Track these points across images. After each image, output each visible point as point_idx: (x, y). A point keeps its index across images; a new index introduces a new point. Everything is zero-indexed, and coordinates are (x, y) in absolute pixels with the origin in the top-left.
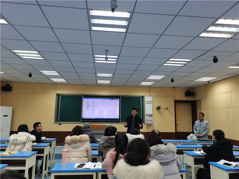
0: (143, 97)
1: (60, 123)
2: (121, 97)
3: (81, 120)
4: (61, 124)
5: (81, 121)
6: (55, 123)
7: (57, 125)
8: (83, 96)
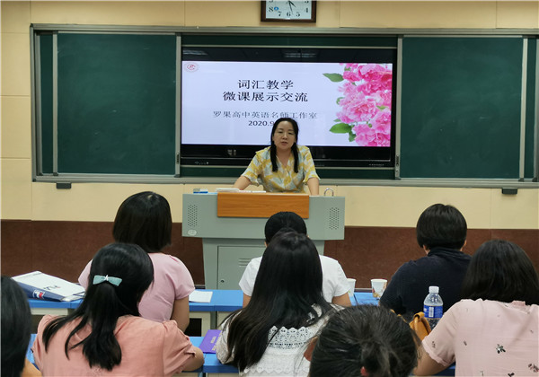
0: (536, 38)
1: (65, 177)
3: (177, 167)
4: (66, 186)
5: (178, 171)
6: (38, 178)
7: (46, 188)
8: (179, 39)
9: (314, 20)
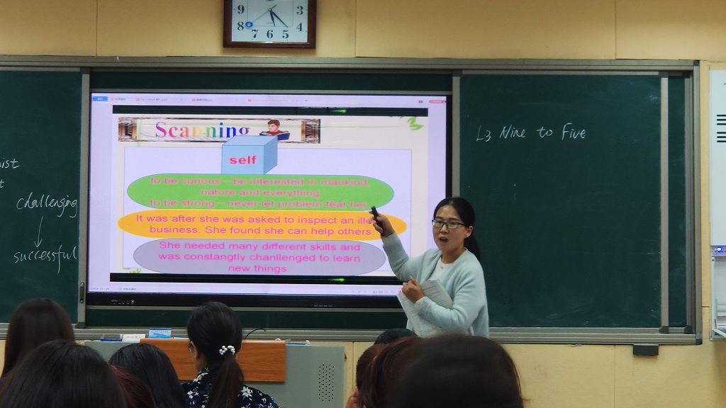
0: (681, 77)
2: (456, 81)
9: (311, 45)
